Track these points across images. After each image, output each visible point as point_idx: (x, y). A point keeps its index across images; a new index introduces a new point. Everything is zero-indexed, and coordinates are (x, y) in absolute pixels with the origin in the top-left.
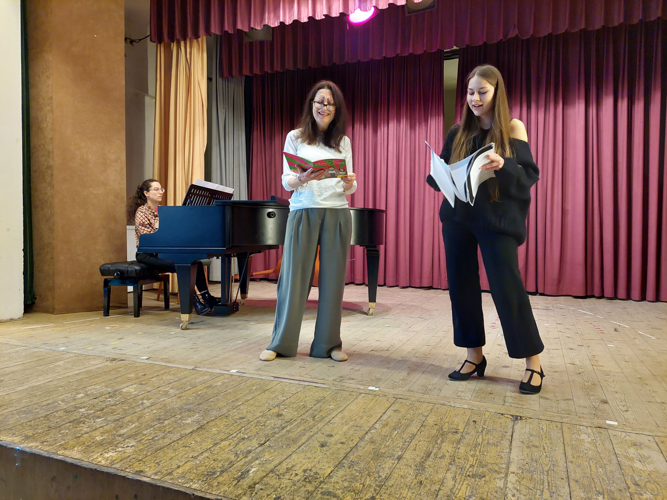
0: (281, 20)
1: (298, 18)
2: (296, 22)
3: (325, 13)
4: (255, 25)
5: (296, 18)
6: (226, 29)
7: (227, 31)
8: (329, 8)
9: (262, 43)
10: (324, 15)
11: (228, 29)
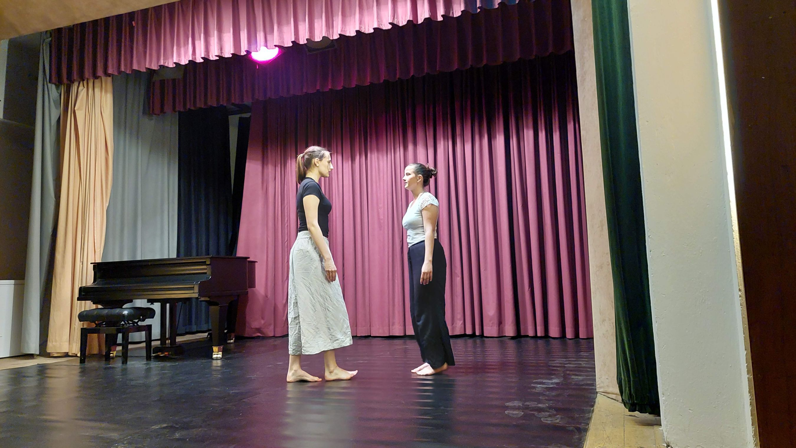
0: (175, 61)
1: (192, 59)
2: (192, 63)
3: (217, 54)
4: (151, 65)
5: (191, 59)
6: (123, 70)
7: (124, 72)
8: (221, 49)
9: (174, 80)
10: (216, 56)
11: (124, 70)
